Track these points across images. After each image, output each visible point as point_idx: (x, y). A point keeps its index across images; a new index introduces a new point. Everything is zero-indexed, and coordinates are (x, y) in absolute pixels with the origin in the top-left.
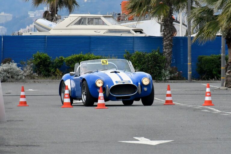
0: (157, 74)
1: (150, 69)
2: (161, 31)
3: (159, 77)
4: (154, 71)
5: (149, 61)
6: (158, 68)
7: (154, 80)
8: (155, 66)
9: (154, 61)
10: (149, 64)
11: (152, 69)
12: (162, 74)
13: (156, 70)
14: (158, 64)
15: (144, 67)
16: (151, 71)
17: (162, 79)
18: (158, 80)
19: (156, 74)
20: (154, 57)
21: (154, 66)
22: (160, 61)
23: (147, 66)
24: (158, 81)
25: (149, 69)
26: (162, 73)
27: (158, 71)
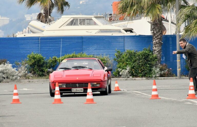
0: (148, 72)
1: (141, 67)
2: (151, 30)
3: (150, 74)
4: (144, 69)
5: (140, 59)
6: (148, 66)
7: (145, 77)
8: (146, 63)
9: (144, 59)
10: (140, 61)
11: (143, 67)
12: (152, 71)
13: (146, 68)
14: (149, 62)
15: (134, 64)
16: (141, 69)
17: (152, 76)
18: (149, 77)
19: (146, 72)
20: (144, 55)
21: (144, 64)
22: (151, 59)
23: (138, 64)
24: (149, 78)
25: (139, 67)
27: (148, 69)
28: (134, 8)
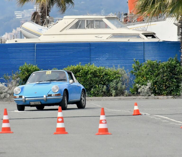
0: (175, 88)
1: (165, 82)
2: (178, 35)
3: (177, 92)
4: (170, 85)
5: (164, 72)
6: (175, 80)
7: (171, 95)
8: (172, 78)
9: (170, 73)
10: (164, 75)
11: (168, 82)
12: (180, 88)
13: (172, 83)
14: (175, 76)
15: (157, 79)
16: (166, 84)
17: (180, 94)
18: (175, 95)
19: (172, 88)
20: (170, 67)
21: (170, 79)
22: (178, 72)
23: (161, 78)
24: (176, 97)
25: (163, 82)
26: (180, 86)
27: (175, 85)
28: (156, 6)
